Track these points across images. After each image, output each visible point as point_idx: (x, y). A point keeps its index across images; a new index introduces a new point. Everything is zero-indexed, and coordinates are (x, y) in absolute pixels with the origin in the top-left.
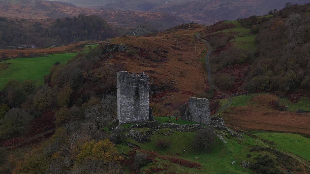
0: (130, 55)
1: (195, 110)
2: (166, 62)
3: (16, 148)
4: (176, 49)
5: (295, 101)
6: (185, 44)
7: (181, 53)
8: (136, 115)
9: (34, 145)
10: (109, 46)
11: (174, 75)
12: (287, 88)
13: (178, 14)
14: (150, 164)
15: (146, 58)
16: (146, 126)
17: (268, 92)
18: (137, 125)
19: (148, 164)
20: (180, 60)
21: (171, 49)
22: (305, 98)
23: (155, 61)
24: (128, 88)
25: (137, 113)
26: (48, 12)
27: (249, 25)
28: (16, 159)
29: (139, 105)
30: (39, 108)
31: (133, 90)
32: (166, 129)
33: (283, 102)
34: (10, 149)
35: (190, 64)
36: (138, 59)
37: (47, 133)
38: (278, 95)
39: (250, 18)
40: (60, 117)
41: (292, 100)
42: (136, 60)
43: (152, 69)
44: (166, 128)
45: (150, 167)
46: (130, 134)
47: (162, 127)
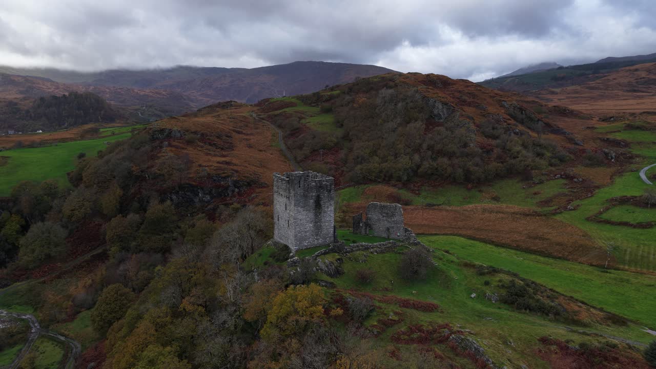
0: (189, 142)
1: (379, 220)
2: (234, 149)
3: (53, 280)
4: (239, 133)
5: (417, 192)
6: (247, 126)
7: (248, 137)
8: (317, 235)
9: (80, 271)
10: (158, 131)
11: (253, 165)
12: (405, 178)
13: (184, 92)
14: (375, 313)
15: (210, 144)
16: (333, 251)
17: (379, 182)
18: (323, 250)
19: (371, 314)
20: (250, 147)
21: (234, 133)
22: (427, 188)
23: (222, 149)
24: (305, 197)
25: (318, 232)
26: (21, 89)
27: (314, 103)
28: (59, 297)
29: (320, 221)
30: (73, 219)
31: (312, 199)
32: (358, 252)
33: (405, 194)
34: (44, 282)
35: (264, 151)
36: (202, 147)
37: (95, 253)
38: (395, 186)
39: (314, 94)
40: (114, 230)
41: (413, 191)
42: (199, 149)
43: (224, 159)
44: (357, 250)
45: (377, 318)
46: (319, 267)
47: (352, 251)
